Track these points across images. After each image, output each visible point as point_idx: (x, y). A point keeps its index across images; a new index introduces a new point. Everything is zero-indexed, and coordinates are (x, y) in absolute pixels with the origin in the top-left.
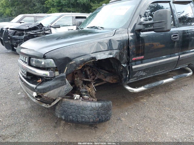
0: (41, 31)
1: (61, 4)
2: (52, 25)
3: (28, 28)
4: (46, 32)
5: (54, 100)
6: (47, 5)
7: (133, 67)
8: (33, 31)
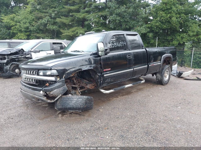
0: (22, 55)
1: (29, 30)
2: (32, 50)
3: (10, 53)
4: (26, 56)
5: (57, 96)
6: (14, 30)
7: (105, 75)
8: (14, 56)
